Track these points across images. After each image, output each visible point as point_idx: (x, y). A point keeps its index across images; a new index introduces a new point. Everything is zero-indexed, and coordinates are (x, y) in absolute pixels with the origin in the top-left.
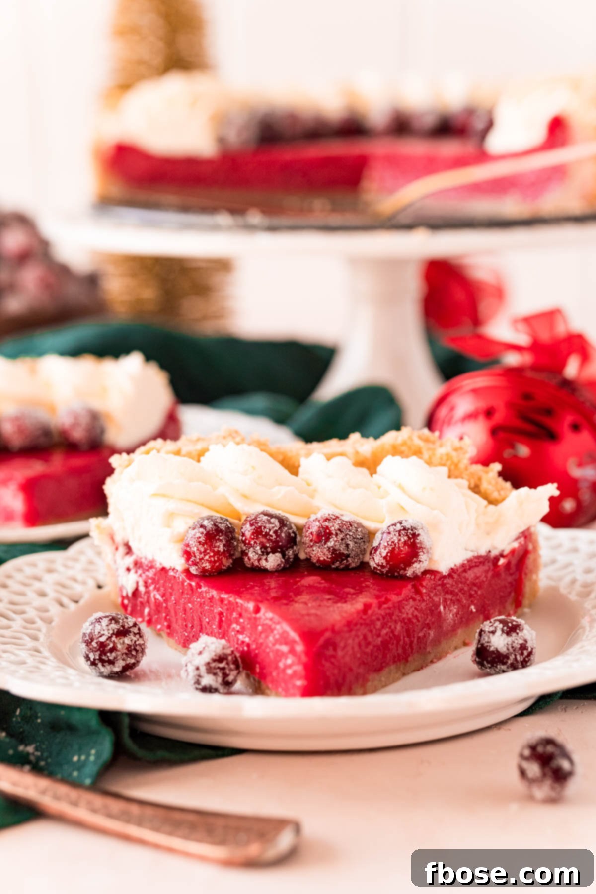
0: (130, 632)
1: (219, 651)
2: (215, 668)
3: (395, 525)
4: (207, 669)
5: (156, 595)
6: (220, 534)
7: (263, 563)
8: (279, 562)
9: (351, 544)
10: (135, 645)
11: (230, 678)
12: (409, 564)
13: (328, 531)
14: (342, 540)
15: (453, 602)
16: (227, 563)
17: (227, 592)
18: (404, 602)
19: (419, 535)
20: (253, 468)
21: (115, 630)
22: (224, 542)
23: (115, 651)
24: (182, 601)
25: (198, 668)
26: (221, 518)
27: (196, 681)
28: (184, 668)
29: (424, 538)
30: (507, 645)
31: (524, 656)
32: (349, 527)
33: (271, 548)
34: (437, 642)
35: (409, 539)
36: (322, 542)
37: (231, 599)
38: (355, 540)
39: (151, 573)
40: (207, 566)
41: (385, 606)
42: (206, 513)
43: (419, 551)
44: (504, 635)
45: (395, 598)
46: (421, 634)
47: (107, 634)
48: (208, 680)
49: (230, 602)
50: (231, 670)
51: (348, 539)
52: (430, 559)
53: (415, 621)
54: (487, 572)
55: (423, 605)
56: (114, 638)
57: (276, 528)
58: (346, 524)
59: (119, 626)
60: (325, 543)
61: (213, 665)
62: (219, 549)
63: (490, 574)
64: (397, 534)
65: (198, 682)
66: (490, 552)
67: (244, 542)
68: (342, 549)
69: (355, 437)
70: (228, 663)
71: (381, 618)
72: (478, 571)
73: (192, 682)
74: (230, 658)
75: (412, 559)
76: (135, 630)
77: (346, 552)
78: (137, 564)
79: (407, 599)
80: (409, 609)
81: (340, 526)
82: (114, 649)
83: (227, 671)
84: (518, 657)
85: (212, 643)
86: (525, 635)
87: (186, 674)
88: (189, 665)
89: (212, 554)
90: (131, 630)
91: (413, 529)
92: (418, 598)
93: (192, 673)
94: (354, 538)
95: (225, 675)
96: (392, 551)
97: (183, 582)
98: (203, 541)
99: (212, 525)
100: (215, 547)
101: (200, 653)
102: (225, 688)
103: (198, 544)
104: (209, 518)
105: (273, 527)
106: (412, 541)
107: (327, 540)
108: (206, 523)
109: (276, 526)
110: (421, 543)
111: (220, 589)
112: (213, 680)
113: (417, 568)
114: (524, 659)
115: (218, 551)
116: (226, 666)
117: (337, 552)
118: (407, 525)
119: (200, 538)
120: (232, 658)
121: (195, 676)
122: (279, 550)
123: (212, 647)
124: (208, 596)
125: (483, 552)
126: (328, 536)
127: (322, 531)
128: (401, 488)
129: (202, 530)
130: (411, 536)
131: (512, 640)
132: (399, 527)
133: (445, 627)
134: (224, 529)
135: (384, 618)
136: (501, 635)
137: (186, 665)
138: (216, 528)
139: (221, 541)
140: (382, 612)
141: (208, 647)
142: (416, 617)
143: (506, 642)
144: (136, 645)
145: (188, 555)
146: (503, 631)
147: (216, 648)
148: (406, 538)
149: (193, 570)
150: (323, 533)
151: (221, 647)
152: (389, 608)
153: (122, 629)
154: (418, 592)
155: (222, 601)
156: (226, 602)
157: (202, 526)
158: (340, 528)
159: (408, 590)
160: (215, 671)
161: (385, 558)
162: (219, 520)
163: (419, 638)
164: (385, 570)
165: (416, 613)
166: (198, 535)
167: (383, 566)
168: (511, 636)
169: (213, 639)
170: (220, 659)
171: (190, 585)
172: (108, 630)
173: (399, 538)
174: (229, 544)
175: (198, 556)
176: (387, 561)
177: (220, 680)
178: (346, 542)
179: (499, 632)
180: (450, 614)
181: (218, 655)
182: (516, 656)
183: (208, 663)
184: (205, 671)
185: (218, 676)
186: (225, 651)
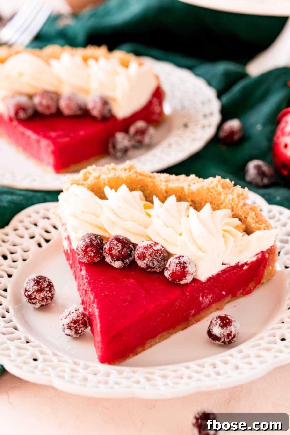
0: (44, 290)
1: (75, 318)
2: (71, 327)
4: (68, 326)
6: (93, 247)
7: (113, 265)
8: (121, 265)
9: (156, 263)
11: (80, 331)
13: (144, 255)
14: (151, 260)
15: (209, 293)
16: (97, 260)
19: (187, 267)
20: (120, 207)
21: (36, 289)
22: (95, 251)
23: (35, 299)
25: (63, 325)
27: (63, 330)
29: (189, 269)
30: (220, 333)
31: (229, 339)
32: (156, 254)
33: (116, 259)
34: (195, 315)
36: (141, 259)
38: (158, 261)
40: (86, 261)
43: (186, 275)
44: (220, 328)
47: (32, 291)
48: (68, 331)
50: (81, 327)
51: (154, 260)
56: (35, 293)
57: (119, 249)
58: (155, 252)
59: (38, 287)
60: (143, 260)
61: (71, 325)
62: (91, 255)
66: (239, 263)
68: (151, 265)
69: (193, 176)
74: (80, 322)
75: (183, 278)
77: (153, 266)
81: (151, 253)
82: (35, 298)
83: (78, 329)
84: (226, 340)
86: (231, 328)
89: (88, 257)
90: (45, 289)
91: (184, 263)
93: (61, 326)
94: (157, 260)
96: (173, 273)
98: (84, 250)
99: (89, 242)
100: (89, 254)
101: (66, 317)
102: (76, 336)
103: (81, 251)
105: (118, 249)
106: (182, 270)
107: (144, 259)
108: (86, 239)
109: (119, 248)
110: (187, 271)
112: (71, 332)
113: (186, 281)
114: (230, 341)
115: (91, 256)
116: (78, 326)
117: (149, 266)
118: (182, 260)
119: (83, 248)
120: (82, 322)
122: (120, 260)
125: (233, 264)
126: (144, 257)
127: (142, 254)
129: (84, 243)
130: (182, 267)
131: (223, 331)
133: (203, 306)
134: (95, 244)
136: (218, 328)
138: (91, 244)
142: (182, 307)
143: (220, 332)
144: (47, 297)
146: (220, 325)
148: (179, 268)
150: (142, 256)
151: (76, 316)
153: (40, 289)
157: (84, 241)
158: (151, 254)
161: (169, 275)
166: (82, 246)
168: (223, 329)
170: (75, 322)
172: (33, 289)
173: (176, 268)
176: (170, 277)
178: (153, 262)
179: (218, 326)
180: (206, 300)
181: (74, 320)
182: (224, 339)
183: (68, 324)
184: (66, 327)
185: (73, 331)
186: (78, 318)
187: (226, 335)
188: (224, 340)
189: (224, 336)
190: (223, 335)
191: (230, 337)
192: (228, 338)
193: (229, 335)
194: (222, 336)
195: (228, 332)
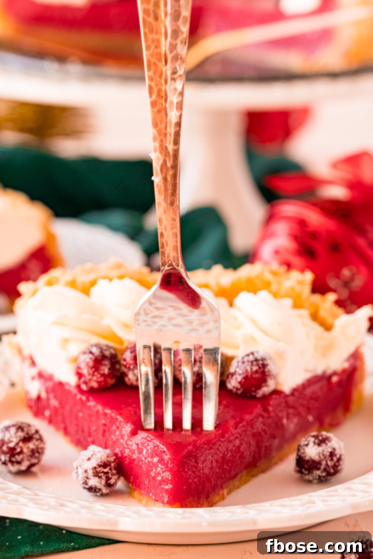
0: (33, 438)
1: (104, 459)
2: (100, 472)
3: (248, 355)
4: (93, 473)
5: (54, 403)
6: (105, 360)
10: (37, 448)
11: (112, 481)
12: (259, 387)
15: (294, 415)
16: (111, 381)
17: (111, 408)
18: (255, 420)
19: (267, 365)
21: (22, 437)
22: (109, 366)
23: (22, 454)
24: (75, 410)
25: (86, 472)
26: (107, 346)
27: (84, 481)
28: (76, 471)
29: (272, 367)
30: (318, 454)
31: (334, 462)
34: (280, 447)
35: (260, 368)
37: (113, 415)
39: (50, 384)
40: (95, 385)
41: (241, 425)
42: (95, 340)
43: (267, 378)
45: (248, 417)
46: (267, 444)
47: (15, 440)
48: (94, 482)
49: (111, 417)
50: (113, 475)
52: (277, 383)
53: (263, 434)
54: (321, 388)
55: (270, 421)
56: (21, 444)
59: (24, 433)
61: (99, 469)
62: (105, 372)
63: (325, 389)
64: (250, 364)
65: (86, 483)
66: (325, 371)
67: (125, 366)
69: (217, 268)
70: (110, 469)
71: (238, 435)
72: (315, 388)
73: (81, 482)
74: (113, 465)
75: (262, 384)
76: (37, 436)
78: (41, 376)
79: (257, 417)
80: (259, 425)
82: (21, 452)
83: (110, 476)
85: (99, 452)
87: (76, 475)
88: (79, 468)
89: (98, 376)
90: (34, 436)
91: (263, 359)
92: (265, 415)
93: (82, 475)
95: (108, 479)
96: (246, 378)
97: (76, 395)
98: (92, 366)
99: (99, 352)
100: (101, 370)
101: (89, 459)
102: (107, 489)
103: (88, 367)
104: (97, 345)
106: (262, 369)
108: (94, 350)
110: (269, 371)
111: (105, 404)
112: (98, 482)
113: (266, 390)
115: (104, 374)
116: (109, 471)
118: (258, 356)
119: (89, 362)
120: (115, 465)
121: (83, 478)
123: (99, 455)
124: (95, 409)
125: (319, 371)
128: (254, 322)
129: (90, 356)
130: (261, 366)
131: (322, 449)
132: (251, 358)
133: (288, 435)
134: (108, 355)
135: (241, 435)
137: (77, 468)
138: (103, 354)
139: (106, 365)
140: (239, 430)
141: (96, 455)
142: (265, 431)
145: (80, 375)
147: (102, 456)
148: (257, 368)
149: (84, 387)
151: (106, 455)
152: (244, 426)
153: (26, 436)
154: (266, 410)
155: (105, 414)
156: (109, 416)
157: (91, 353)
159: (258, 410)
160: (100, 475)
161: (240, 382)
162: (105, 348)
163: (266, 447)
164: (239, 392)
165: (265, 427)
166: (88, 360)
167: (238, 389)
169: (100, 449)
170: (105, 465)
171: (81, 399)
172: (16, 437)
173: (252, 367)
174: (112, 368)
175: (88, 377)
176: (241, 385)
177: (103, 482)
179: (311, 444)
180: (291, 425)
181: (103, 462)
182: (327, 461)
183: (95, 468)
184: (92, 474)
185: (103, 478)
186: (109, 459)
187: (328, 454)
188: (327, 465)
189: (325, 458)
190: (323, 455)
191: (335, 459)
192: (332, 460)
193: (332, 454)
194: (322, 457)
195: (330, 450)
